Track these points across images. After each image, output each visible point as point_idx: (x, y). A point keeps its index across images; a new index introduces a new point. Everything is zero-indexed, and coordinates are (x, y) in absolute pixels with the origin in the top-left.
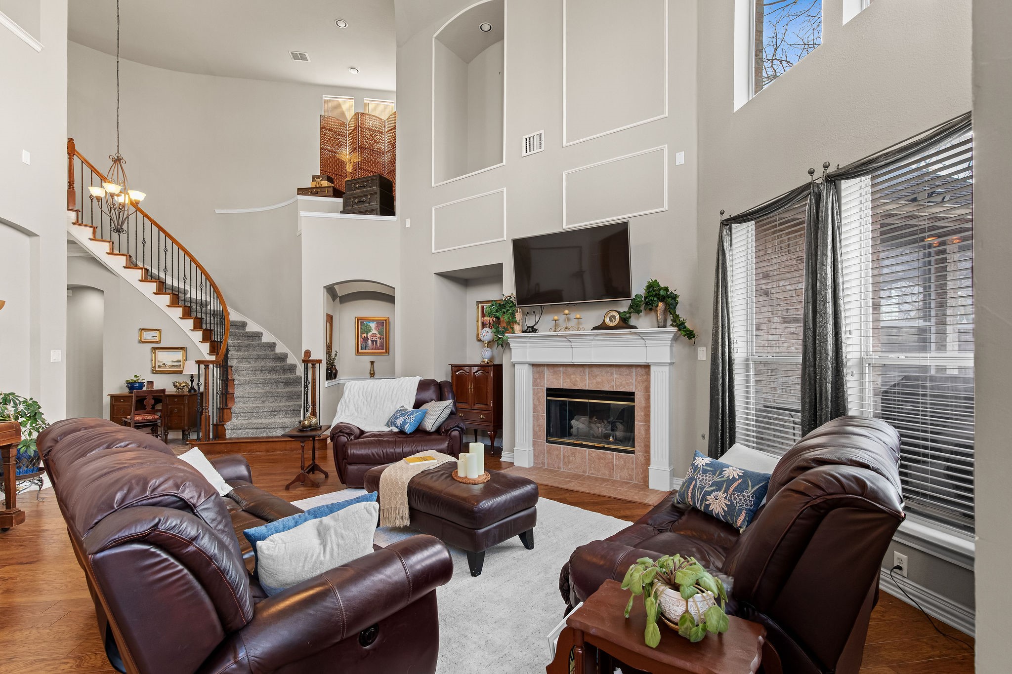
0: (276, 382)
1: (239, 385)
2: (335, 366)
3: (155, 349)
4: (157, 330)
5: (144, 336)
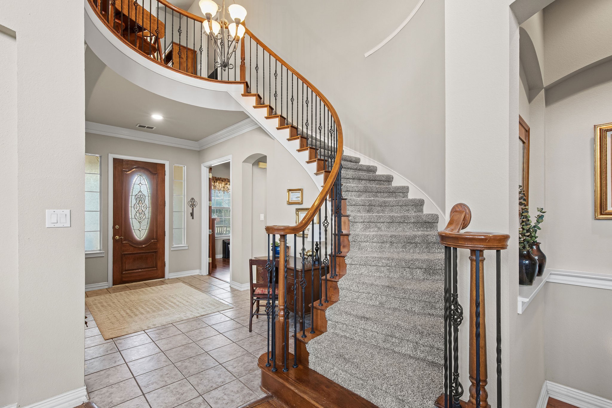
0: (410, 266)
1: (353, 266)
2: (537, 244)
3: (298, 210)
4: (300, 190)
5: (291, 197)
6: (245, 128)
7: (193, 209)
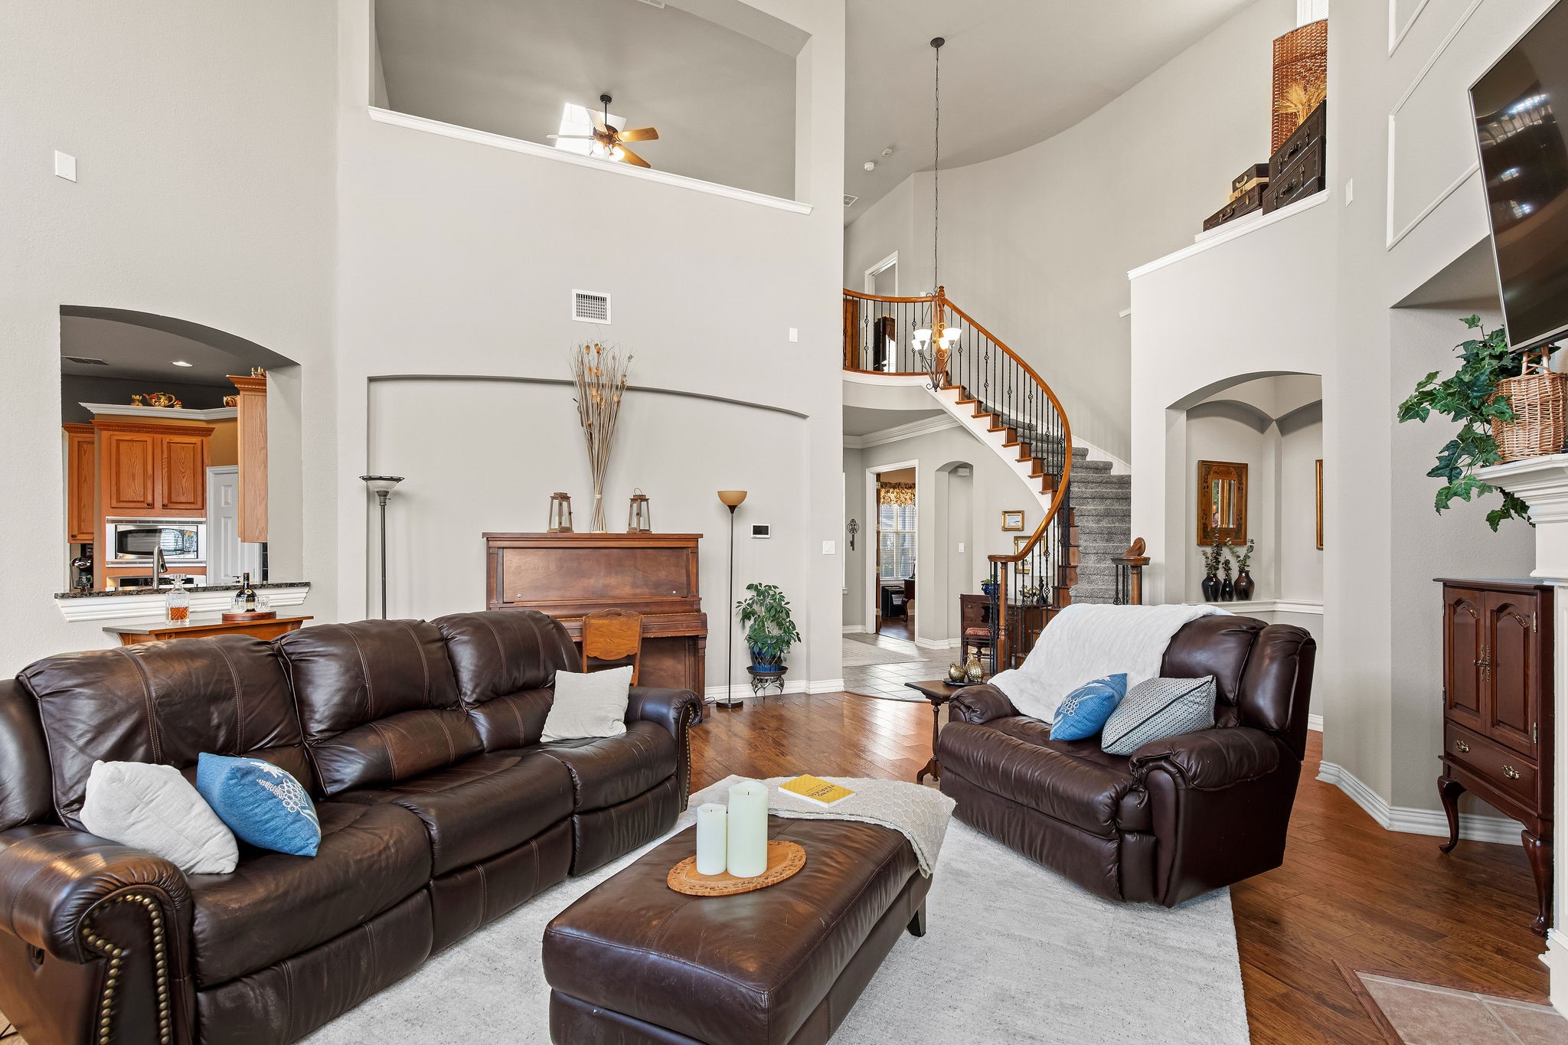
3: (1016, 538)
4: (1020, 512)
5: (1007, 521)
6: (938, 426)
7: (853, 536)
